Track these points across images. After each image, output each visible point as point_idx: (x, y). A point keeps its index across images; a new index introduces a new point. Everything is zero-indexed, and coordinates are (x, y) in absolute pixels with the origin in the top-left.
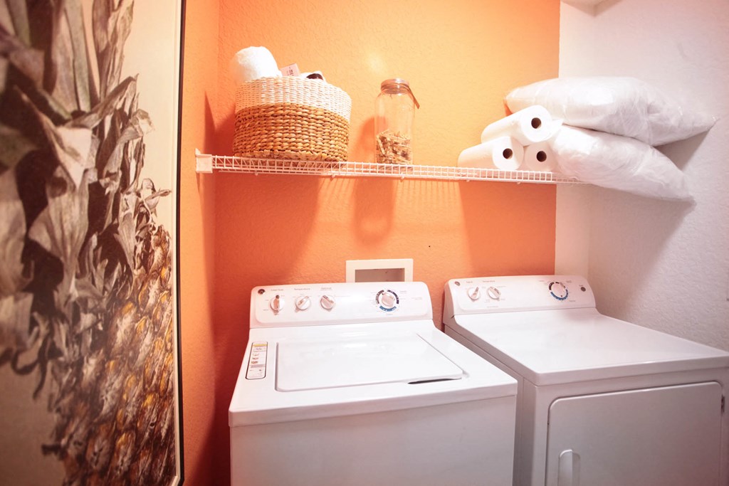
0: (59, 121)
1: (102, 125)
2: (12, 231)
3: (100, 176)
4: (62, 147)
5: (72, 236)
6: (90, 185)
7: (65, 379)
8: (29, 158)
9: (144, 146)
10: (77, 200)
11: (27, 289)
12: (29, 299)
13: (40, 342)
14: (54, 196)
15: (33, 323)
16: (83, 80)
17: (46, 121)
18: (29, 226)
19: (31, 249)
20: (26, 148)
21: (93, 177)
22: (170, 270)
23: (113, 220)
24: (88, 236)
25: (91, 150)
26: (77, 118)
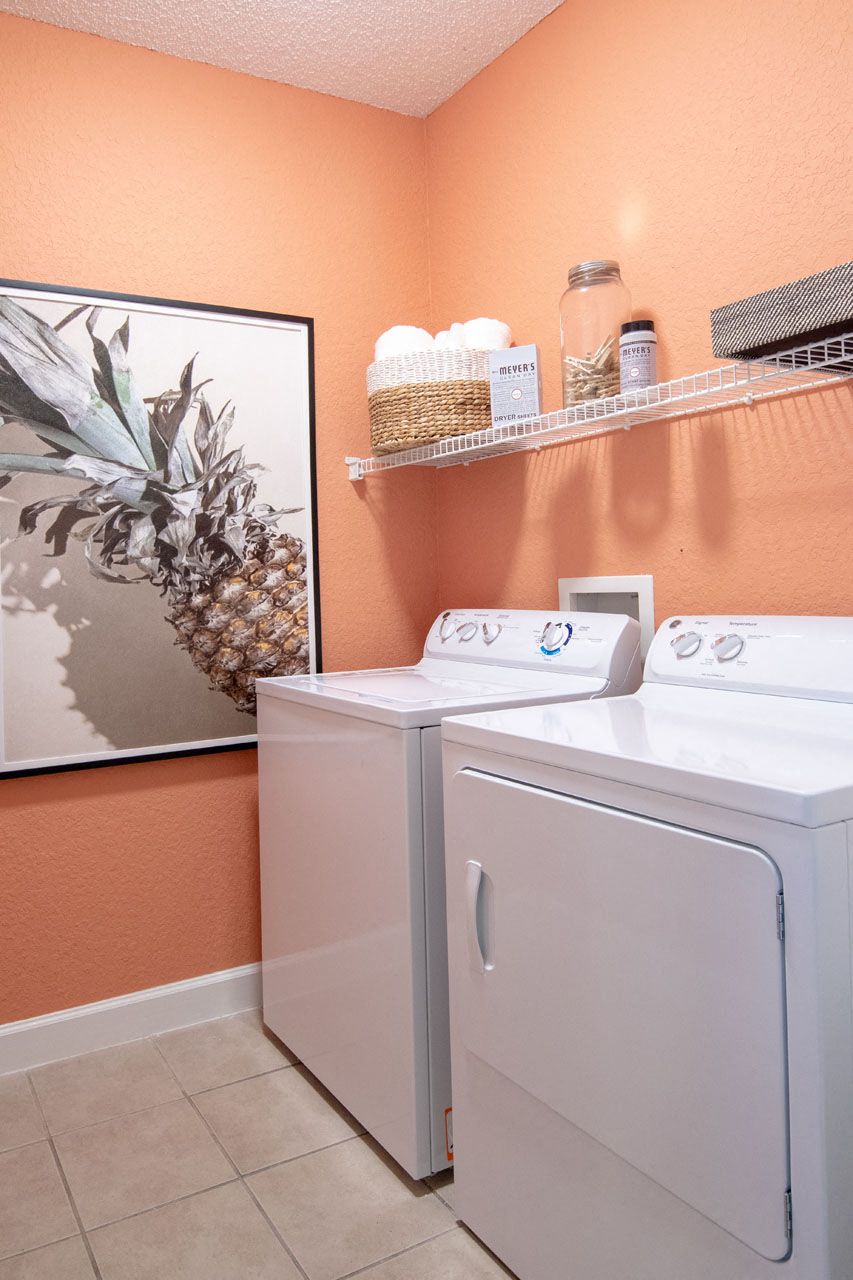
0: (173, 492)
1: (206, 485)
2: (150, 535)
3: (205, 509)
4: (176, 502)
5: (183, 538)
6: (196, 516)
7: (179, 597)
8: (158, 510)
9: (255, 486)
10: (187, 523)
11: (157, 556)
12: (159, 560)
13: (164, 577)
14: (171, 522)
15: (160, 569)
16: (188, 470)
17: (166, 494)
18: (158, 534)
19: (158, 542)
20: (156, 506)
21: (200, 511)
22: (304, 567)
23: (219, 530)
24: (196, 539)
25: (198, 499)
26: (186, 487)
